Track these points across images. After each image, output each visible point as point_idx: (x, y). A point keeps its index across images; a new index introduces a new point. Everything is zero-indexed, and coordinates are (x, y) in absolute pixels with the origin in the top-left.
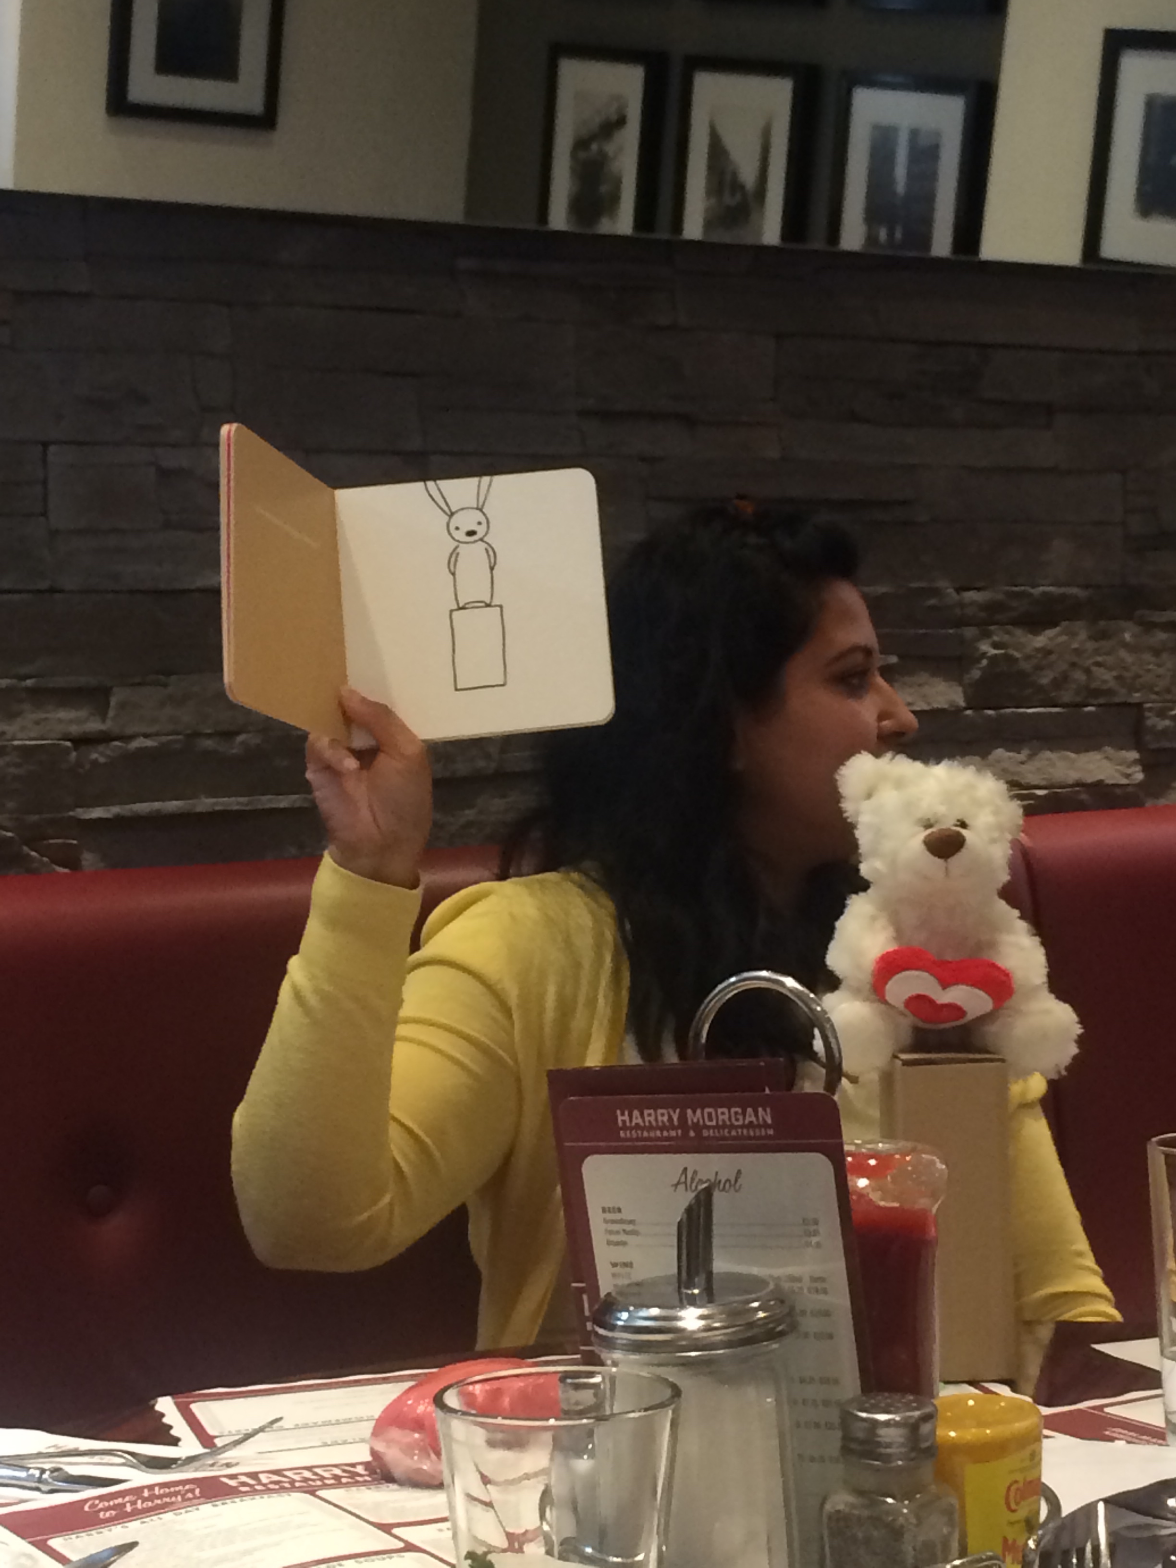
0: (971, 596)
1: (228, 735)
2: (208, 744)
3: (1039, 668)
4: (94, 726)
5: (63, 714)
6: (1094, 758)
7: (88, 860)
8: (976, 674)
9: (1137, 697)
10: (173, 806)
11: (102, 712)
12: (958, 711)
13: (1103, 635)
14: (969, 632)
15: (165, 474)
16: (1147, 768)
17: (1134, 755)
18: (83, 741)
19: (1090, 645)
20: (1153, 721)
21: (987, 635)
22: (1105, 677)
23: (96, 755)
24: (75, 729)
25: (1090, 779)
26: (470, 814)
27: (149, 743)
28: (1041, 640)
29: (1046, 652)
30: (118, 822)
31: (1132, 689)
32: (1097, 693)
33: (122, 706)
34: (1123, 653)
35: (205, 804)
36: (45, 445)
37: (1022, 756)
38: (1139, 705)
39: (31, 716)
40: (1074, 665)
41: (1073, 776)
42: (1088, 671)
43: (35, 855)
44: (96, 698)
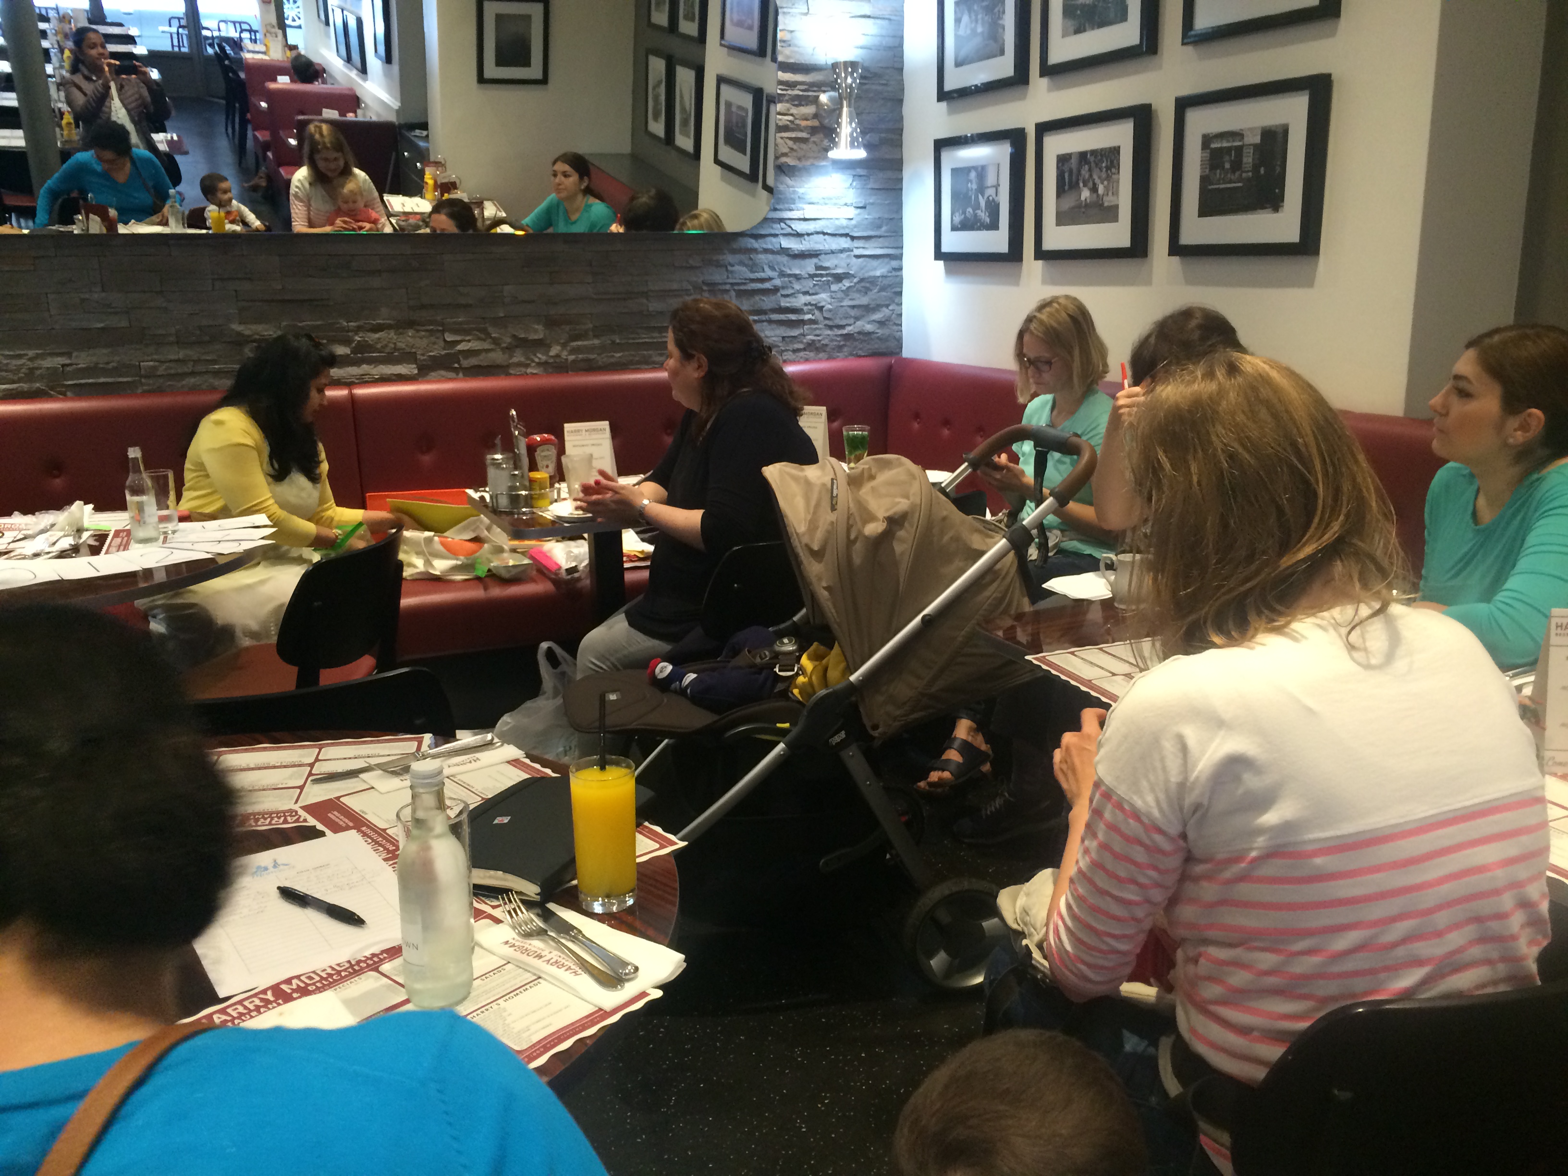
0: (352, 324)
1: (108, 363)
2: (101, 366)
3: (377, 343)
4: (68, 362)
5: (59, 359)
6: (400, 366)
7: (69, 394)
8: (354, 345)
9: (414, 350)
10: (90, 381)
11: (70, 358)
12: (348, 355)
13: (401, 334)
14: (350, 334)
15: (83, 300)
16: (419, 370)
17: (414, 366)
18: (63, 366)
19: (395, 337)
20: (418, 357)
21: (356, 334)
22: (402, 345)
23: (68, 369)
24: (62, 363)
25: (395, 373)
26: (184, 382)
27: (84, 366)
28: (377, 336)
29: (379, 339)
30: (75, 385)
31: (412, 347)
32: (399, 350)
33: (77, 357)
34: (409, 339)
35: (102, 380)
36: (47, 294)
37: (372, 366)
38: (415, 353)
39: (49, 359)
40: (389, 342)
41: (389, 372)
42: (395, 344)
43: (52, 393)
44: (69, 355)
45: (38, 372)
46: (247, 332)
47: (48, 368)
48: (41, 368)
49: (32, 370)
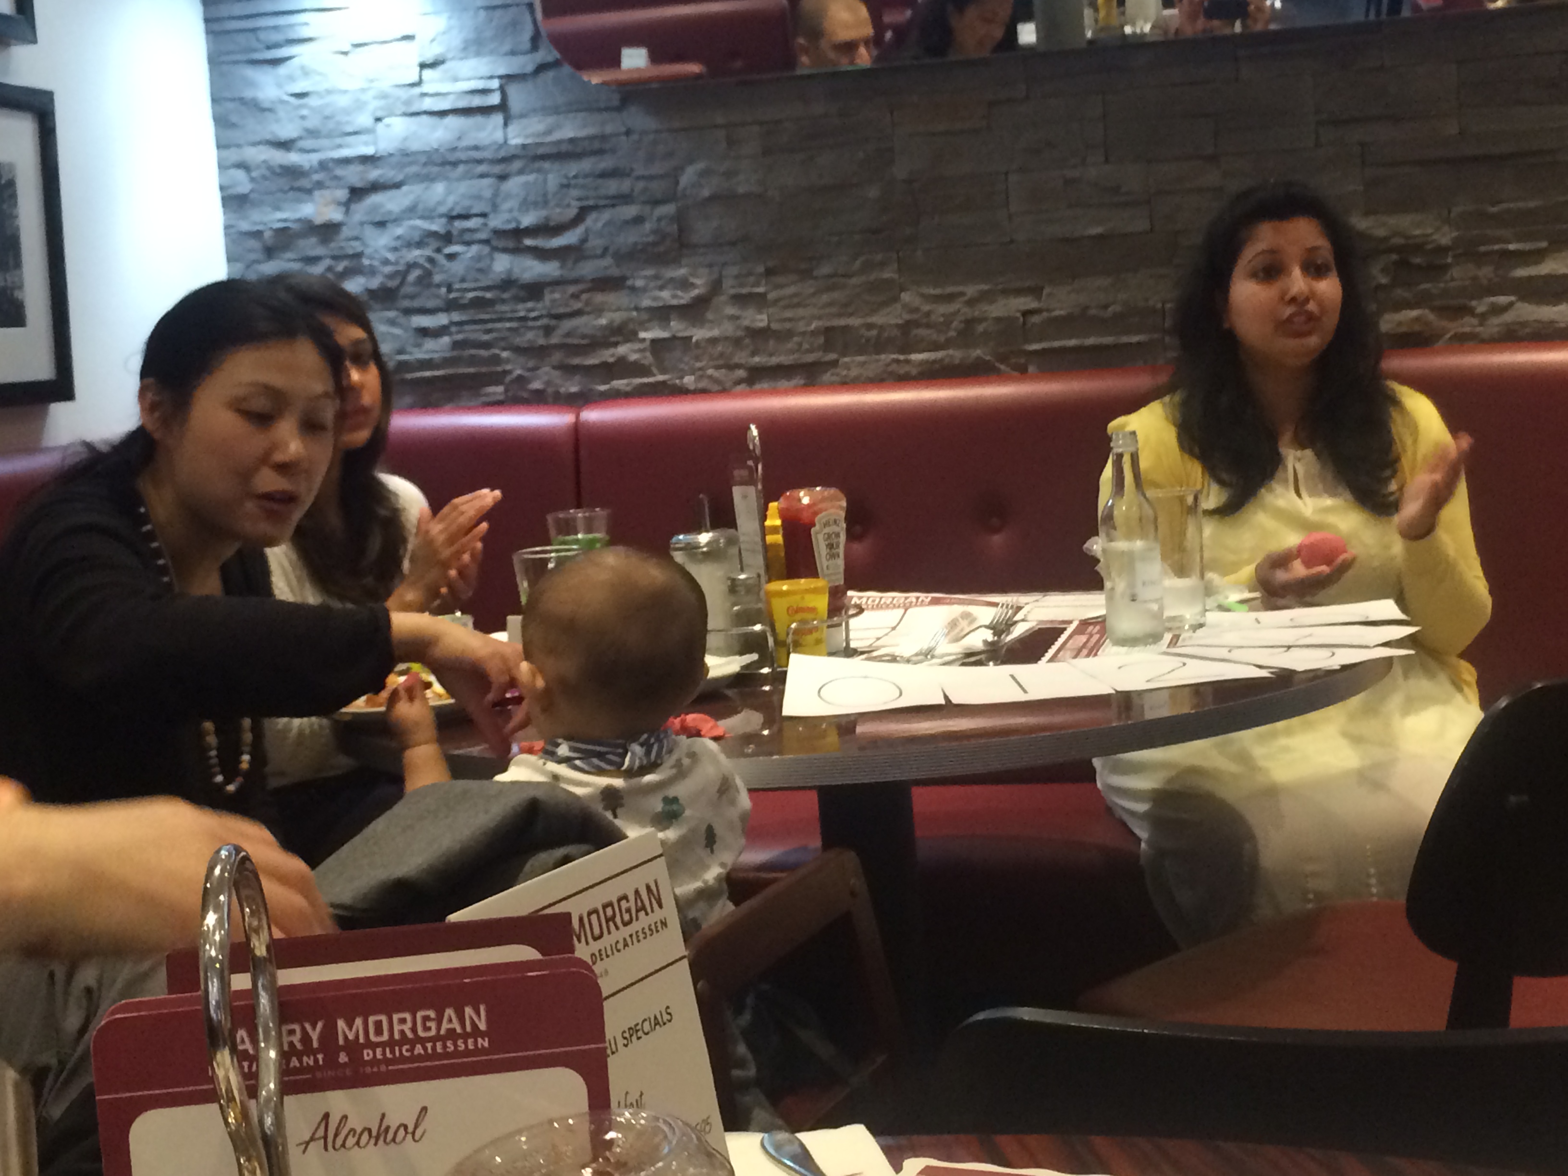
1: (1106, 307)
2: (1094, 312)
4: (1034, 305)
5: (1019, 300)
7: (1031, 369)
10: (1072, 342)
11: (1039, 298)
15: (1069, 182)
18: (1026, 313)
23: (1035, 319)
24: (1024, 308)
27: (1062, 313)
30: (1044, 350)
33: (1049, 295)
35: (1091, 341)
36: (1006, 174)
39: (1001, 301)
43: (1002, 367)
44: (1036, 291)
45: (980, 328)
46: (1381, 232)
47: (998, 320)
48: (985, 319)
49: (970, 323)
